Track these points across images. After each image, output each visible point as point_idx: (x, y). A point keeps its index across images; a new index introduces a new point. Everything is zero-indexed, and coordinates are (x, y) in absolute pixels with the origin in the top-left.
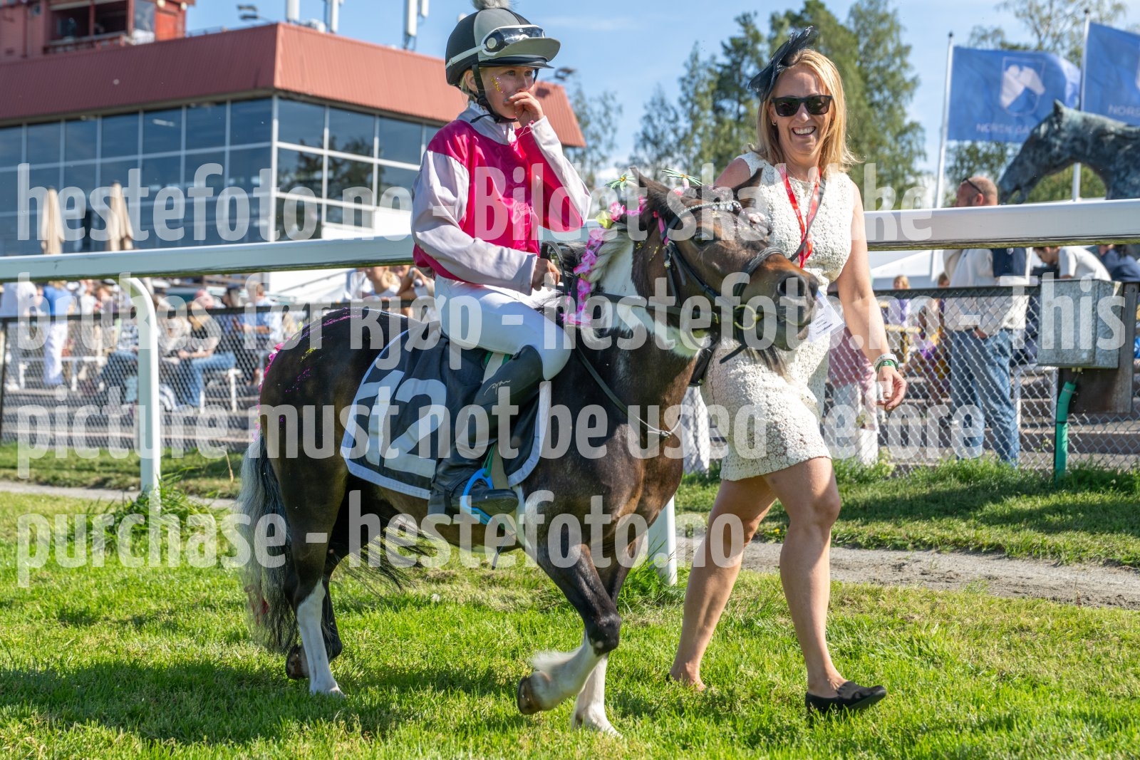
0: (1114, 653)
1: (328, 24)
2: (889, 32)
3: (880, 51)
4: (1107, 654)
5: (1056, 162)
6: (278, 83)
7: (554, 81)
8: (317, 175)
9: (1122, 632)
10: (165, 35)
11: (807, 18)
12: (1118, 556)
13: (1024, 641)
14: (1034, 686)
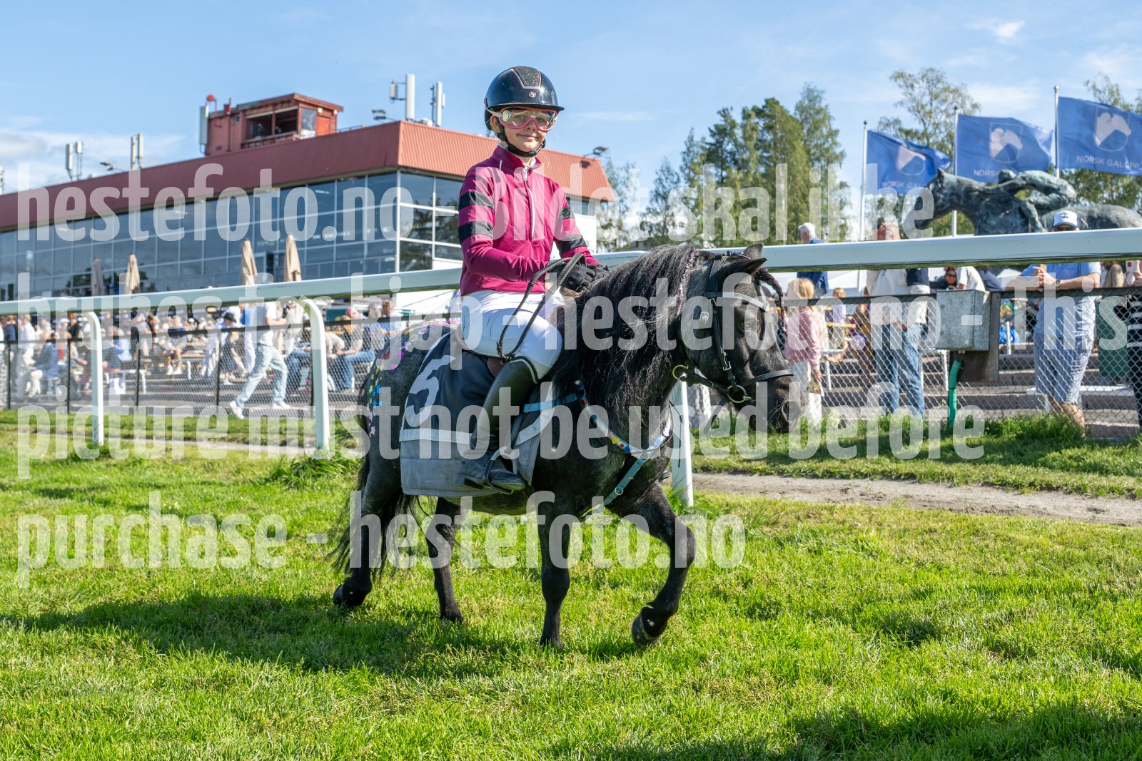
0: (992, 545)
1: (434, 121)
2: (822, 121)
3: (818, 133)
4: (987, 546)
5: (940, 210)
6: (401, 162)
7: (593, 156)
8: (428, 225)
9: (997, 531)
10: (323, 132)
11: (767, 111)
12: (991, 479)
13: (932, 539)
14: (940, 569)
